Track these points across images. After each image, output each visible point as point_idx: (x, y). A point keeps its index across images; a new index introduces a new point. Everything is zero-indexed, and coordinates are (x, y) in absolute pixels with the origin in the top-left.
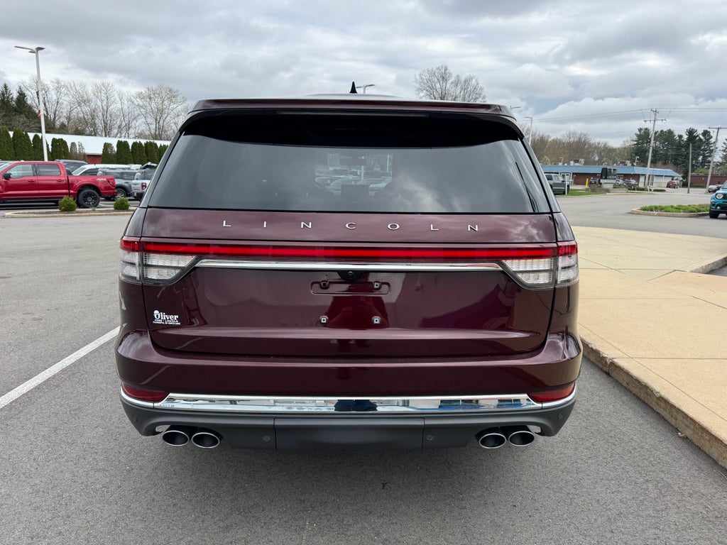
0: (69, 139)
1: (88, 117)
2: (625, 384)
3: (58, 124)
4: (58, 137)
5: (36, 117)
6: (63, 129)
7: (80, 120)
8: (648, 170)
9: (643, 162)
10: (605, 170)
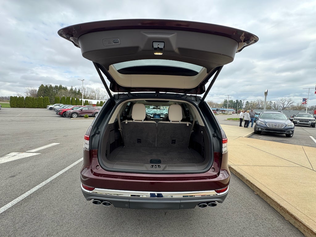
0: (89, 100)
1: (94, 96)
2: (235, 174)
3: (87, 97)
4: (86, 100)
5: (81, 95)
6: (88, 98)
7: (92, 96)
8: (228, 109)
9: (226, 107)
10: (217, 109)
